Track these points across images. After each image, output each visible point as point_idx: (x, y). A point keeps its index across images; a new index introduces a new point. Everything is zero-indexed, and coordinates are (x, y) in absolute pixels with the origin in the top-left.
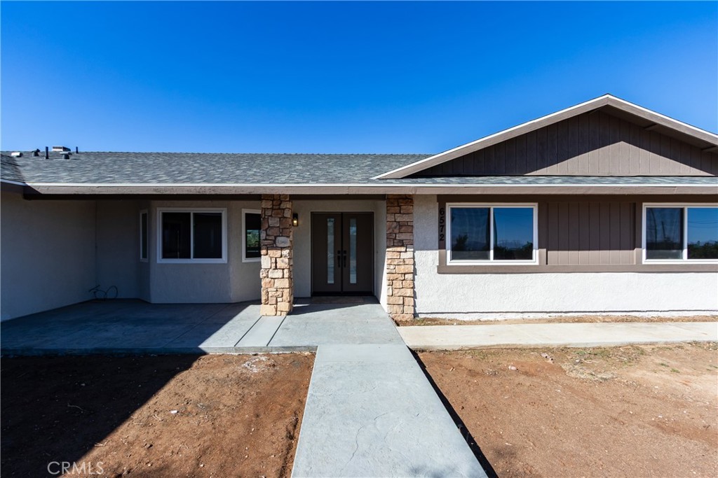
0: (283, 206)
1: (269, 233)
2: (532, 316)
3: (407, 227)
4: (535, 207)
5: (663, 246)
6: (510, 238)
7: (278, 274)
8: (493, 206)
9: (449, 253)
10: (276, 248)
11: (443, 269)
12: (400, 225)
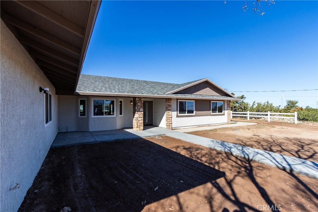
0: (141, 100)
1: (138, 107)
2: (194, 127)
3: (170, 106)
4: (194, 101)
5: (214, 110)
6: (190, 109)
7: (140, 119)
8: (187, 101)
9: (178, 112)
10: (140, 112)
11: (177, 116)
12: (169, 105)
